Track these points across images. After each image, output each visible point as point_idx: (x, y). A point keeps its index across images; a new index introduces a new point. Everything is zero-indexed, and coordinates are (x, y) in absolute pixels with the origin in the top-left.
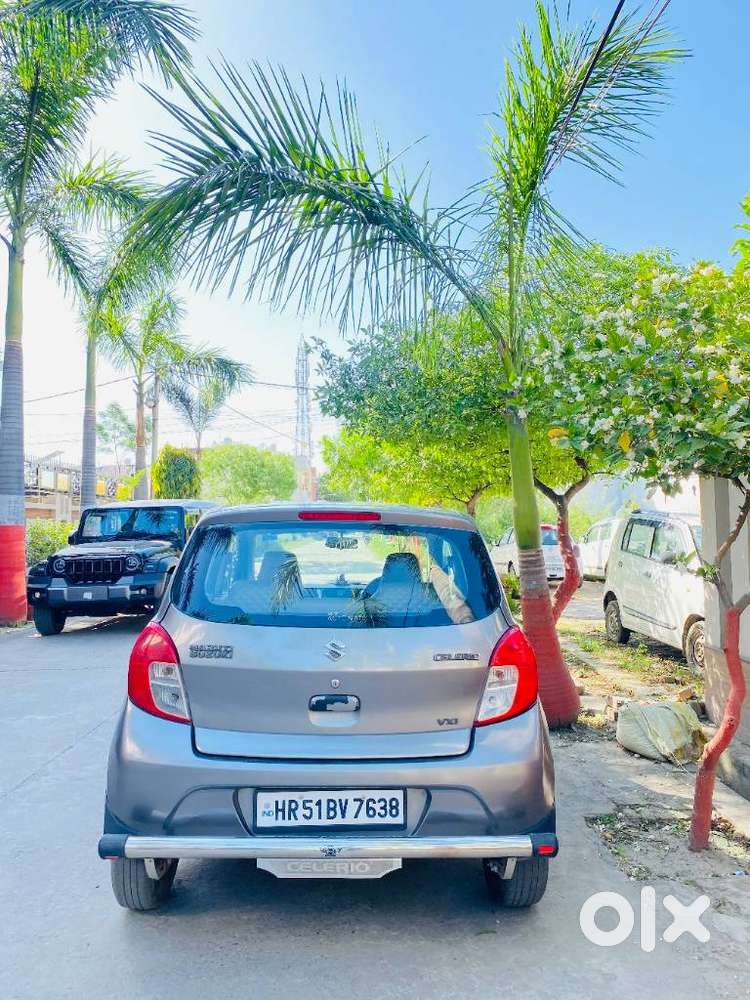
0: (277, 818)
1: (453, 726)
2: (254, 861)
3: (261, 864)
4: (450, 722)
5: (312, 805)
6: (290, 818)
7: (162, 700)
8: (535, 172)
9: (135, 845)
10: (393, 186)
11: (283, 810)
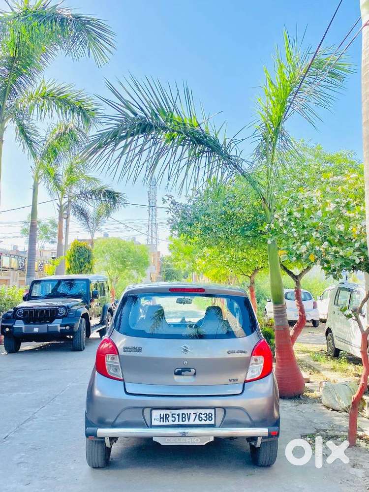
0: (160, 422)
1: (236, 382)
2: (152, 438)
3: (155, 439)
4: (234, 380)
5: (176, 416)
6: (166, 422)
7: (111, 372)
8: (280, 117)
9: (102, 432)
10: (210, 129)
11: (163, 418)
